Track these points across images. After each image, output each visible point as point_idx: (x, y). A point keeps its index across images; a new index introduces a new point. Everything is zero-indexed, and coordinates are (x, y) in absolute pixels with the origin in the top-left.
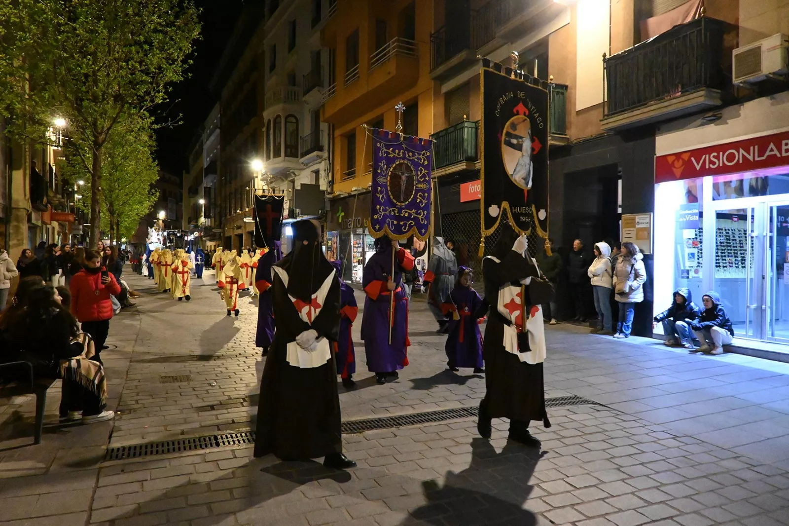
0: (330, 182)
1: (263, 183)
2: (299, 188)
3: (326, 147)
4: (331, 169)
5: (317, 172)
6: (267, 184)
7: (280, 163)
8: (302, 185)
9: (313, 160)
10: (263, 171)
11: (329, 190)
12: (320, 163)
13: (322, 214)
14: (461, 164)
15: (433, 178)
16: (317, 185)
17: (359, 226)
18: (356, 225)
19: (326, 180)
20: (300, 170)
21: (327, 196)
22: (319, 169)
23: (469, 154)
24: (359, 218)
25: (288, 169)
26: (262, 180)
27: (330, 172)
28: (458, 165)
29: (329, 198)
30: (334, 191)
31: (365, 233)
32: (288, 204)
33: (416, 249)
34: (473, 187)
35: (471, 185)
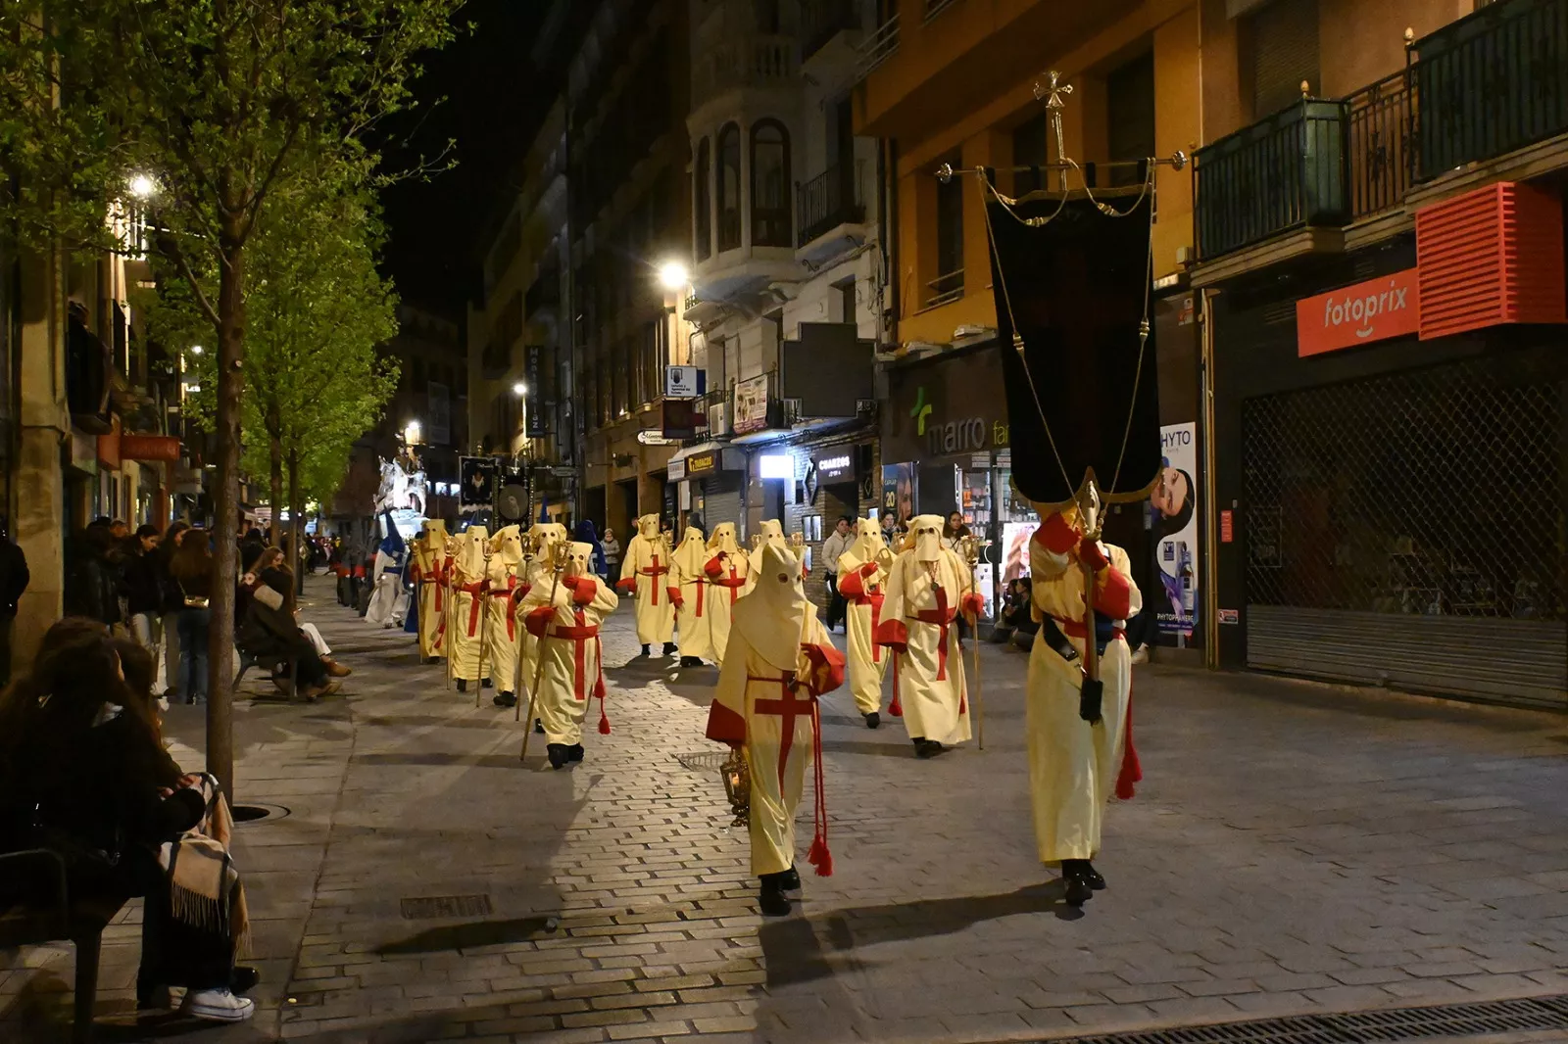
0: (887, 313)
1: (692, 328)
2: (794, 336)
3: (873, 210)
4: (891, 274)
5: (848, 287)
6: (704, 330)
7: (738, 264)
8: (805, 328)
9: (833, 255)
10: (691, 292)
11: (885, 339)
12: (859, 257)
13: (865, 412)
14: (1298, 238)
15: (1207, 287)
16: (849, 327)
17: (979, 446)
18: (970, 441)
19: (875, 309)
20: (797, 282)
21: (881, 357)
22: (853, 277)
23: (1323, 204)
24: (979, 420)
25: (761, 282)
26: (688, 317)
27: (886, 284)
28: (1288, 241)
29: (885, 363)
30: (900, 341)
31: (999, 465)
32: (765, 386)
33: (1160, 510)
34: (1338, 308)
35: (1330, 301)
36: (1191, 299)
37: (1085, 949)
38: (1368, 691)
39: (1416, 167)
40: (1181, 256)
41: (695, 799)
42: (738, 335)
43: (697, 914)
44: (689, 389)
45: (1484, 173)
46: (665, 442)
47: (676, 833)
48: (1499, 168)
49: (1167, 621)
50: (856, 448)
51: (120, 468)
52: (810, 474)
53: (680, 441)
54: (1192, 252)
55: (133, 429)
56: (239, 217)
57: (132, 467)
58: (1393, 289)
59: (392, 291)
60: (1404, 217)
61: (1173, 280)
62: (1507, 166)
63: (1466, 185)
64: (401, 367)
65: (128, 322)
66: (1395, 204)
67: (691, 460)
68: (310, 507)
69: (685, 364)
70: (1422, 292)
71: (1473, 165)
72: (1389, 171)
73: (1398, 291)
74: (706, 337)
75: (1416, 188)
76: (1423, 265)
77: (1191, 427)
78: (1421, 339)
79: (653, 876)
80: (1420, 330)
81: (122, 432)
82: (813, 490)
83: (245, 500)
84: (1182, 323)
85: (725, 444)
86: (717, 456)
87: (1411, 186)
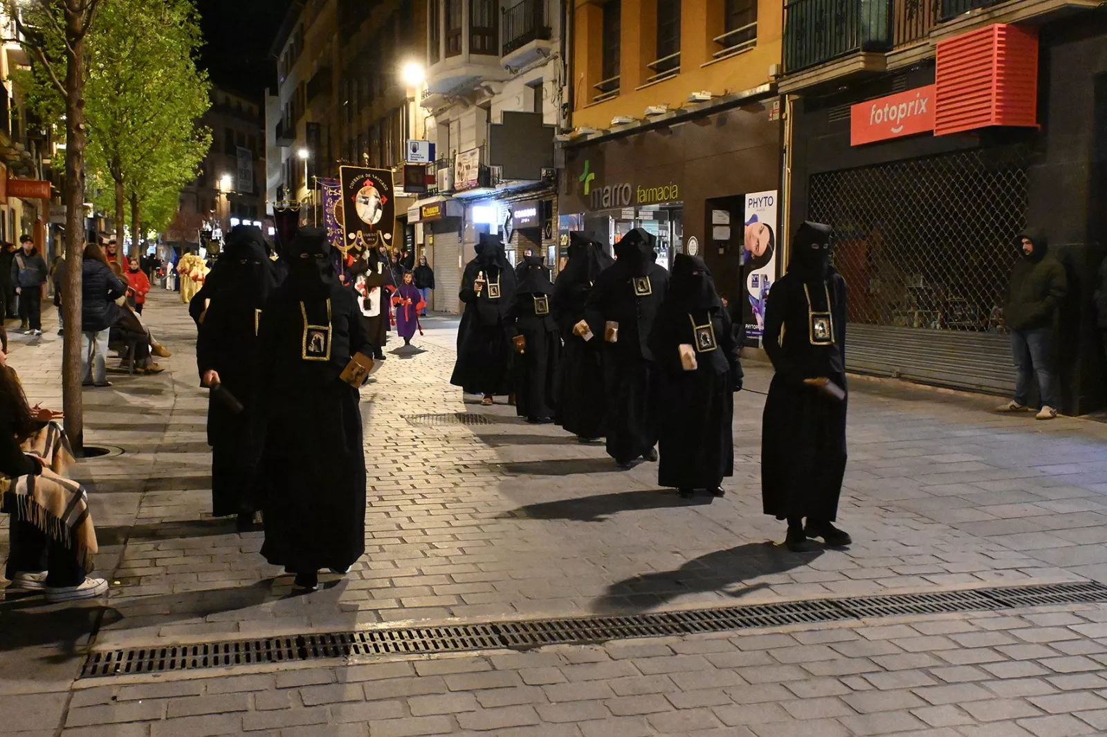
0: (565, 106)
1: (426, 112)
2: (497, 119)
3: (556, 32)
4: (568, 78)
5: (537, 86)
6: (436, 115)
7: (460, 67)
8: (507, 115)
9: (528, 60)
10: (426, 87)
11: (563, 125)
12: (545, 65)
13: (548, 178)
14: (853, 60)
15: (790, 93)
16: (538, 115)
17: (626, 203)
18: (620, 198)
19: (557, 103)
20: (502, 82)
21: (559, 137)
22: (541, 78)
23: (873, 36)
24: (627, 185)
25: (476, 80)
26: (424, 105)
27: (565, 85)
28: (847, 62)
29: (563, 142)
30: (573, 127)
31: (641, 218)
32: (477, 156)
33: (750, 252)
34: (880, 111)
35: (874, 106)
36: (778, 102)
37: (677, 553)
38: (886, 380)
39: (939, 12)
40: (773, 71)
41: (415, 446)
42: (459, 119)
43: (411, 526)
44: (423, 157)
45: (986, 17)
46: (405, 194)
47: (399, 470)
48: (997, 14)
49: (752, 330)
50: (541, 203)
51: (7, 203)
52: (508, 221)
53: (417, 194)
54: (780, 68)
55: (16, 174)
56: (80, 17)
57: (16, 203)
58: (919, 99)
59: (207, 80)
60: (927, 48)
61: (766, 88)
62: (1002, 12)
63: (972, 25)
64: (213, 134)
65: (10, 95)
66: (923, 37)
67: (424, 208)
68: (152, 235)
69: (421, 139)
70: (938, 101)
71: (979, 10)
72: (920, 13)
73: (922, 100)
74: (437, 120)
75: (939, 25)
76: (939, 83)
77: (774, 193)
78: (935, 135)
79: (381, 499)
80: (935, 128)
81: (8, 177)
82: (510, 232)
83: (103, 229)
84: (771, 119)
85: (450, 198)
86: (443, 206)
87: (935, 25)
